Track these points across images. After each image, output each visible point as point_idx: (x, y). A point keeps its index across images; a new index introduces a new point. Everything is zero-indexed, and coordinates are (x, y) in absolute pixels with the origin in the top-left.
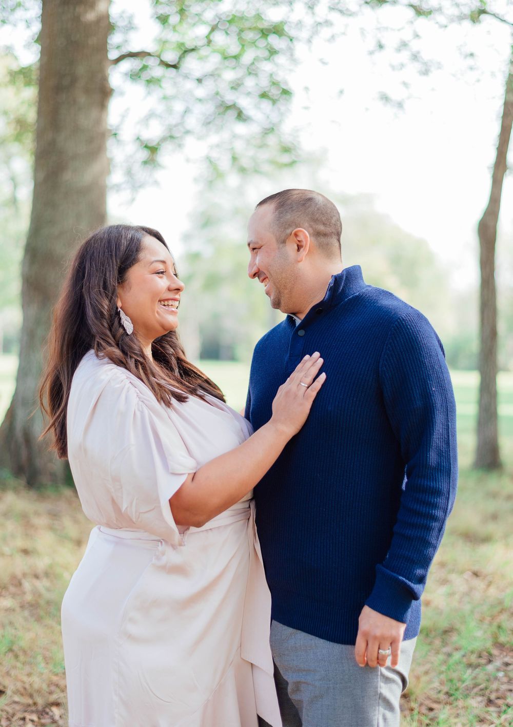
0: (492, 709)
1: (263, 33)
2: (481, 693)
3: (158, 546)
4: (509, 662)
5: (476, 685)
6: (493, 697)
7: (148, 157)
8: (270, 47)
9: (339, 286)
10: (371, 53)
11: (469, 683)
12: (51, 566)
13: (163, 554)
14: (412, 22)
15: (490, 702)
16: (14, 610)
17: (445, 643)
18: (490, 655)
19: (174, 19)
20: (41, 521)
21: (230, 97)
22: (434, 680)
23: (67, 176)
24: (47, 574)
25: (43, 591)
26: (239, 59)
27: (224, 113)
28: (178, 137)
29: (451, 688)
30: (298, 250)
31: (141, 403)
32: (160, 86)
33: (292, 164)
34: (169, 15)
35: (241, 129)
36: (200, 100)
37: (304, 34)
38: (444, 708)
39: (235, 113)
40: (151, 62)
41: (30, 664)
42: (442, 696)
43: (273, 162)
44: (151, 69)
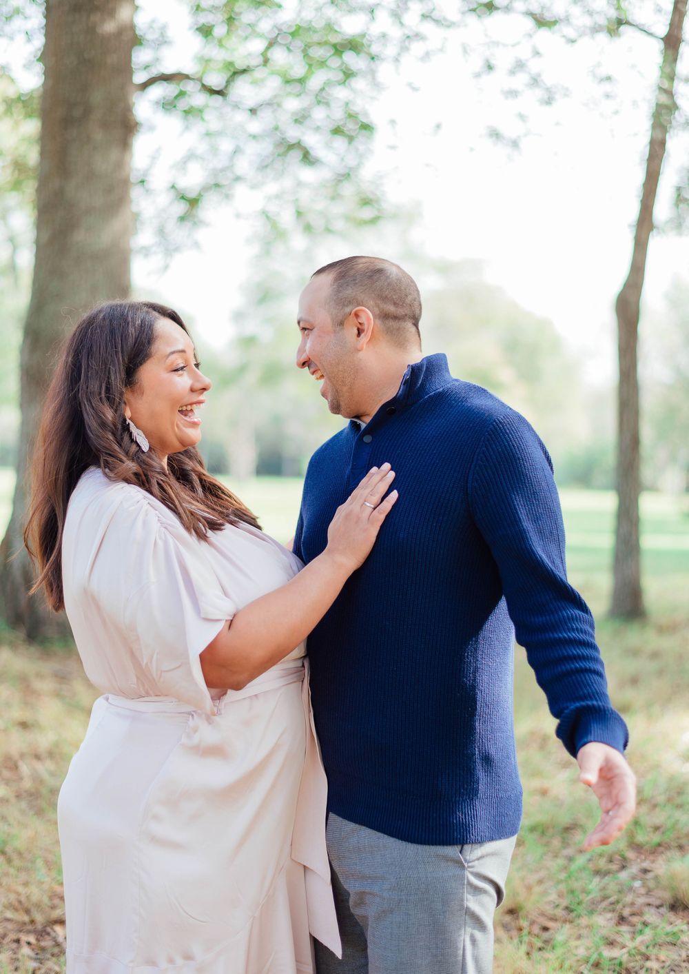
0: (624, 928)
1: (336, 50)
2: (611, 907)
3: (188, 720)
4: (649, 868)
5: (605, 898)
6: (626, 912)
7: (185, 211)
8: (346, 68)
9: (418, 379)
10: (478, 75)
11: (595, 894)
12: (57, 745)
13: (195, 730)
14: (530, 36)
15: (622, 920)
16: (7, 801)
17: (565, 844)
18: (624, 859)
19: (220, 31)
20: (45, 685)
21: (293, 133)
22: (550, 891)
23: (79, 236)
24: (51, 754)
25: (45, 776)
26: (305, 83)
27: (284, 154)
28: (224, 185)
29: (571, 902)
30: (359, 334)
31: (163, 529)
32: (202, 119)
33: (374, 221)
34: (214, 26)
35: (308, 175)
36: (254, 137)
37: (390, 51)
38: (562, 927)
39: (300, 155)
40: (190, 87)
41: (27, 870)
42: (560, 912)
43: (348, 218)
44: (189, 96)
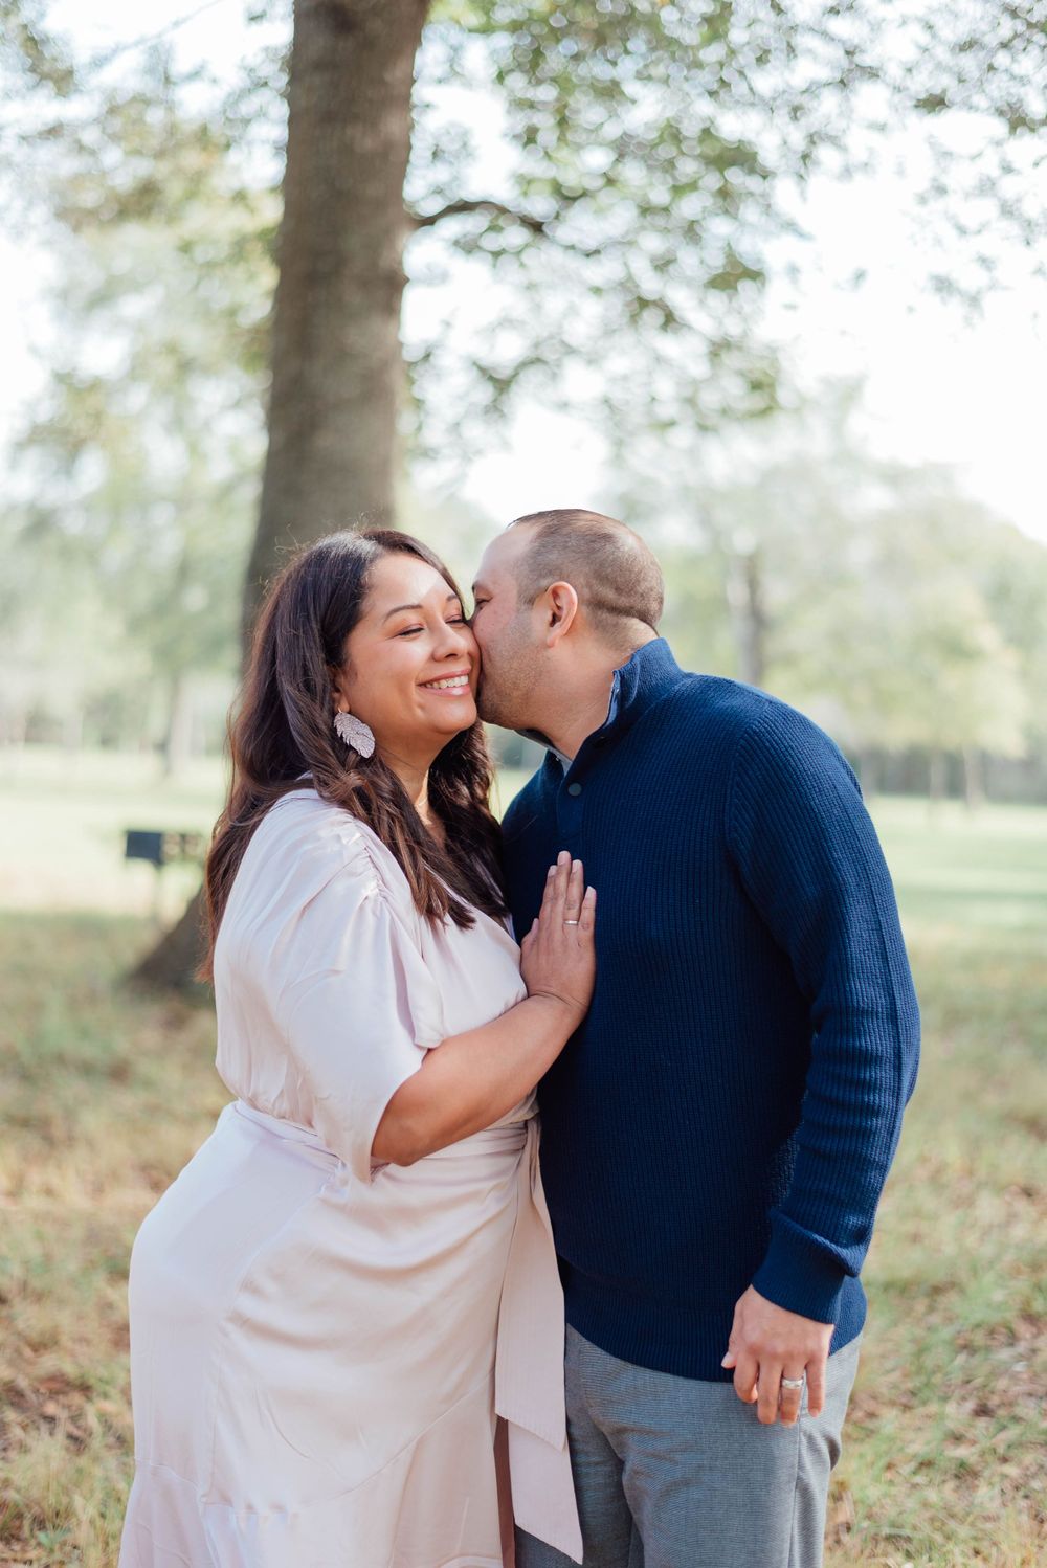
0: (983, 1422)
1: (716, 164)
6: (994, 1401)
7: (491, 398)
8: (728, 188)
10: (923, 201)
14: (998, 144)
15: (983, 1411)
17: (933, 1309)
18: (1012, 1333)
19: (547, 136)
21: (650, 284)
23: (325, 441)
26: (670, 212)
27: (638, 314)
28: (550, 361)
30: (553, 623)
31: (381, 899)
32: (522, 264)
33: (765, 412)
34: (539, 129)
35: (668, 345)
36: (596, 290)
39: (661, 316)
